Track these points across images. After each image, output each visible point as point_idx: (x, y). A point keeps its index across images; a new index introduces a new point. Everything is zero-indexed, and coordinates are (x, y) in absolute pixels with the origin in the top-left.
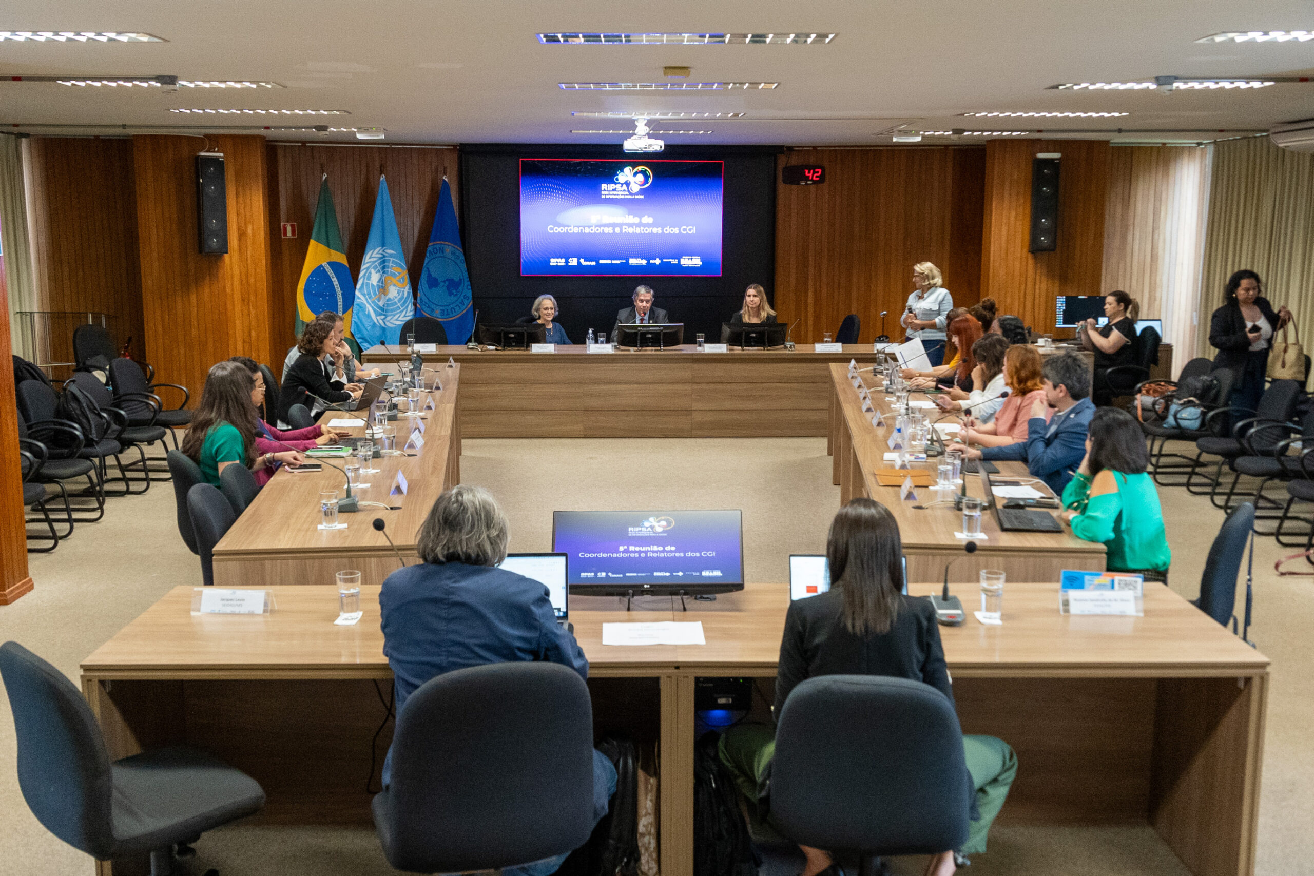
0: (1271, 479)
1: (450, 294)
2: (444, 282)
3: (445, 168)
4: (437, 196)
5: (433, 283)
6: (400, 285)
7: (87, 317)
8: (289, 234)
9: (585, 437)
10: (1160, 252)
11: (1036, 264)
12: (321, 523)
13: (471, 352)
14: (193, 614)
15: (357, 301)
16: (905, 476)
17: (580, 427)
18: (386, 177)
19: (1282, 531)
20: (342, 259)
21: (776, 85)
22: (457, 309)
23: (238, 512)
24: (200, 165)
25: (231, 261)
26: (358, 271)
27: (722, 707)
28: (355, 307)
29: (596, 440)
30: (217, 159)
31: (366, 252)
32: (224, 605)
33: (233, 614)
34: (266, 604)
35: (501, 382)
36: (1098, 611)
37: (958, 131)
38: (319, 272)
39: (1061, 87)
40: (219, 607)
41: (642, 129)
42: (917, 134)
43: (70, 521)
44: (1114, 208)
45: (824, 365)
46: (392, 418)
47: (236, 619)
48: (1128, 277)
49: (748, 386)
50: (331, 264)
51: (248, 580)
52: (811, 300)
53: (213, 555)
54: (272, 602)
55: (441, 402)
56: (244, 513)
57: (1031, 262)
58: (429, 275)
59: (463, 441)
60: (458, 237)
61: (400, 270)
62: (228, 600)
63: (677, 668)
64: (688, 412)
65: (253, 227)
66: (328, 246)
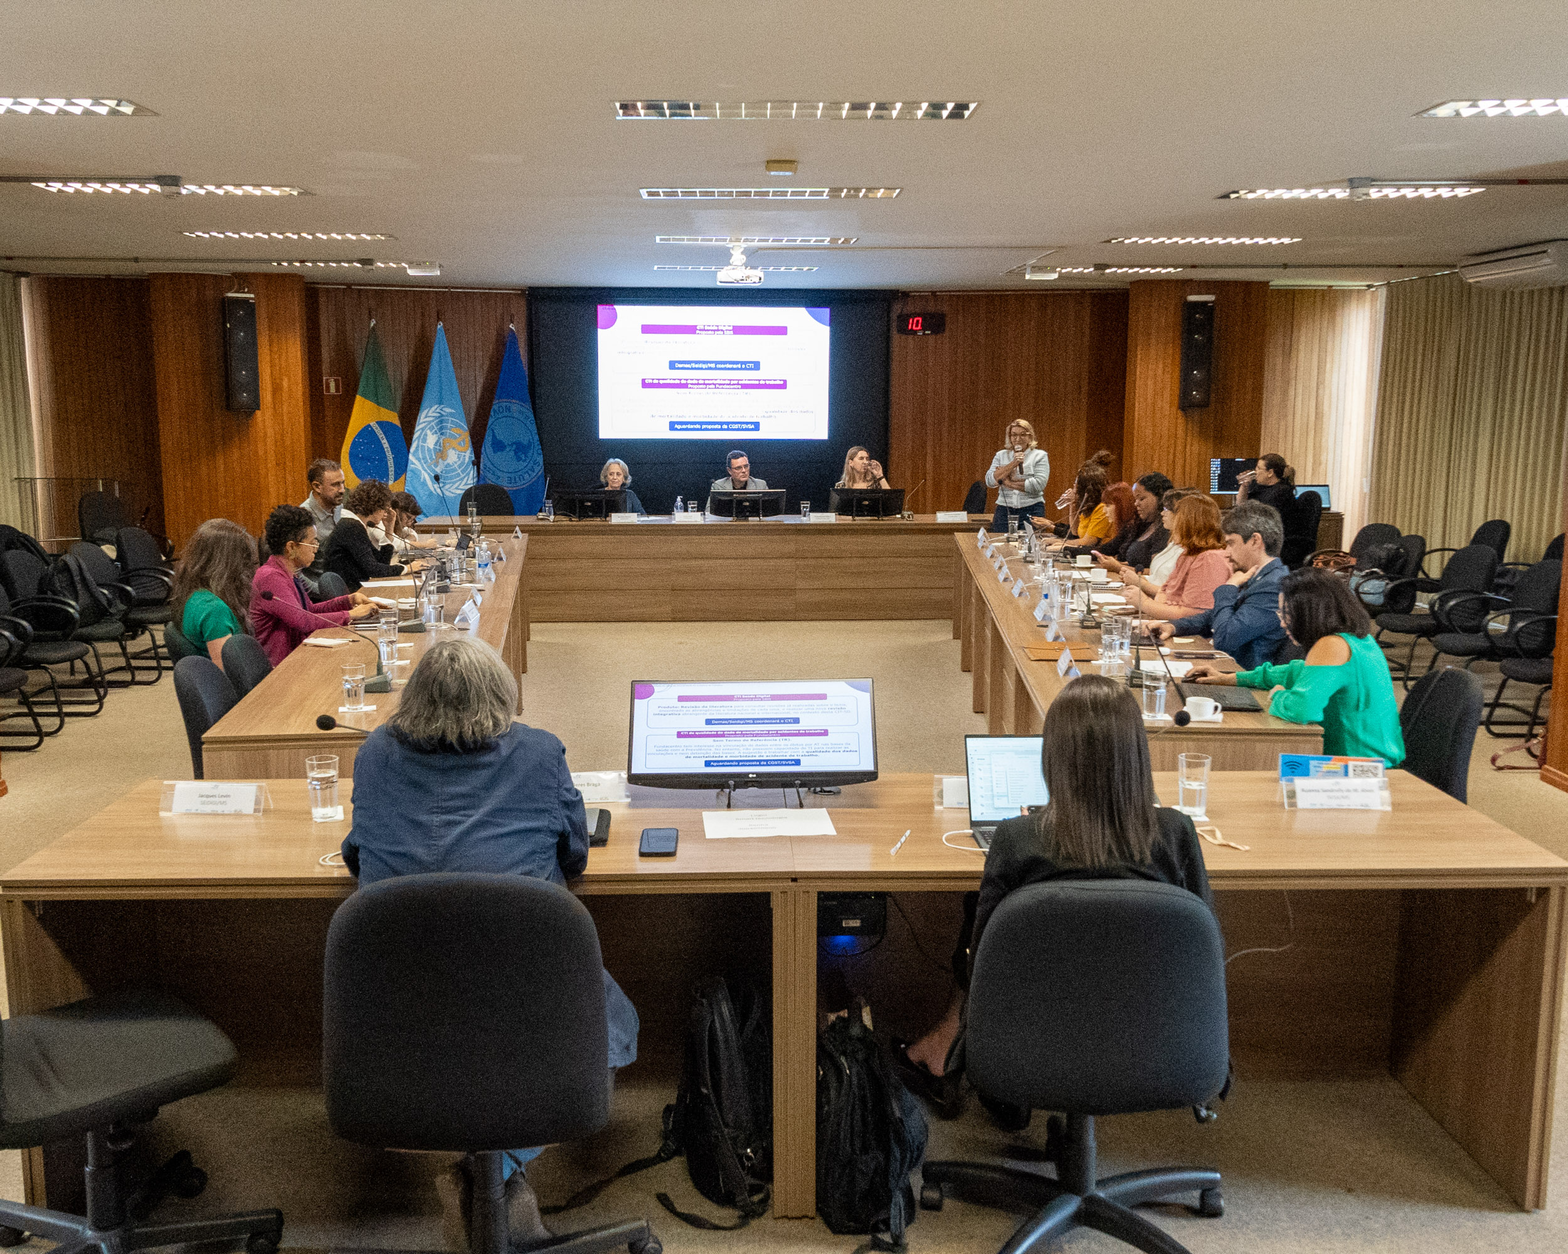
0: (1478, 659)
1: (519, 459)
2: (512, 445)
3: (512, 316)
4: (503, 344)
5: (498, 446)
6: (460, 448)
7: (97, 483)
8: (333, 390)
9: (674, 620)
10: (1326, 408)
11: (1187, 424)
12: (343, 705)
13: (541, 523)
14: (162, 814)
15: (410, 466)
16: (1061, 649)
17: (668, 608)
18: (444, 326)
19: (1494, 719)
20: (394, 418)
21: (898, 191)
22: (526, 476)
23: (242, 692)
24: (227, 307)
25: (264, 418)
26: (412, 433)
27: (851, 931)
28: (409, 474)
29: (685, 624)
30: (246, 300)
31: (422, 408)
32: (203, 803)
33: (215, 815)
34: (257, 802)
35: (577, 557)
36: (1334, 804)
37: (1100, 267)
38: (367, 432)
39: (1233, 196)
40: (196, 806)
41: (738, 257)
42: (1053, 270)
43: (61, 715)
44: (1274, 360)
45: (946, 537)
46: (443, 590)
47: (220, 820)
48: (1289, 438)
49: (860, 561)
50: (380, 423)
51: (245, 773)
52: (929, 466)
53: (203, 743)
54: (267, 799)
55: (504, 573)
56: (250, 693)
57: (1181, 421)
58: (494, 436)
59: (532, 625)
60: (528, 396)
61: (459, 431)
62: (208, 796)
63: (794, 880)
64: (792, 591)
65: (289, 380)
66: (378, 404)
